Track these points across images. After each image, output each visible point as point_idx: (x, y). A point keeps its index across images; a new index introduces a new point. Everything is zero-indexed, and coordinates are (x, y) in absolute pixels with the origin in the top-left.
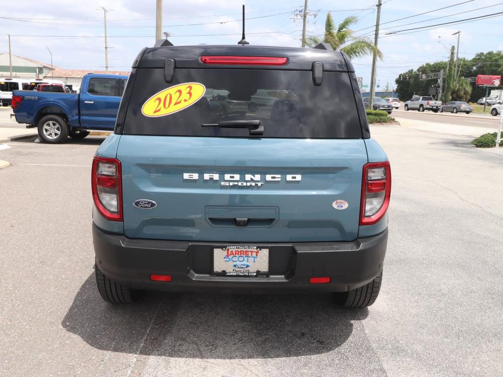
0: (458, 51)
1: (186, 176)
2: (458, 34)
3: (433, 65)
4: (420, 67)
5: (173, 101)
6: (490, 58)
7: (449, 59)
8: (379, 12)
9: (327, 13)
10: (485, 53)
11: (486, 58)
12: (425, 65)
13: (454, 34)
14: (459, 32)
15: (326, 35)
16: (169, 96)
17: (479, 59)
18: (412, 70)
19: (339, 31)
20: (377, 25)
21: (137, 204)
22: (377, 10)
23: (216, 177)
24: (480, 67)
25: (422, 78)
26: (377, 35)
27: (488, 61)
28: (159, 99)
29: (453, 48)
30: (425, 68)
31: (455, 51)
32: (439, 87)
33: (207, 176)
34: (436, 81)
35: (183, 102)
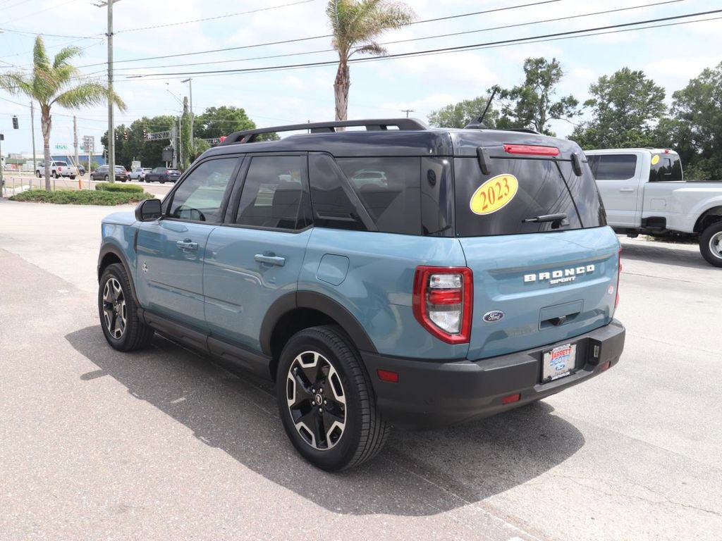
0: (191, 104)
1: (527, 278)
2: (188, 82)
3: (153, 120)
4: (135, 122)
5: (496, 197)
6: (224, 115)
7: (182, 114)
8: (110, 44)
9: (35, 36)
10: (217, 108)
11: (218, 114)
12: (141, 120)
13: (184, 82)
14: (189, 80)
15: (35, 70)
16: (491, 190)
17: (210, 115)
18: (123, 126)
19: (56, 65)
20: (110, 63)
21: (487, 318)
22: (107, 40)
23: (547, 275)
24: (213, 126)
25: (146, 137)
26: (110, 76)
27: (222, 119)
28: (483, 193)
29: (185, 98)
30: (143, 124)
31: (189, 104)
32: (173, 150)
33: (541, 276)
34: (167, 143)
35: (504, 196)
